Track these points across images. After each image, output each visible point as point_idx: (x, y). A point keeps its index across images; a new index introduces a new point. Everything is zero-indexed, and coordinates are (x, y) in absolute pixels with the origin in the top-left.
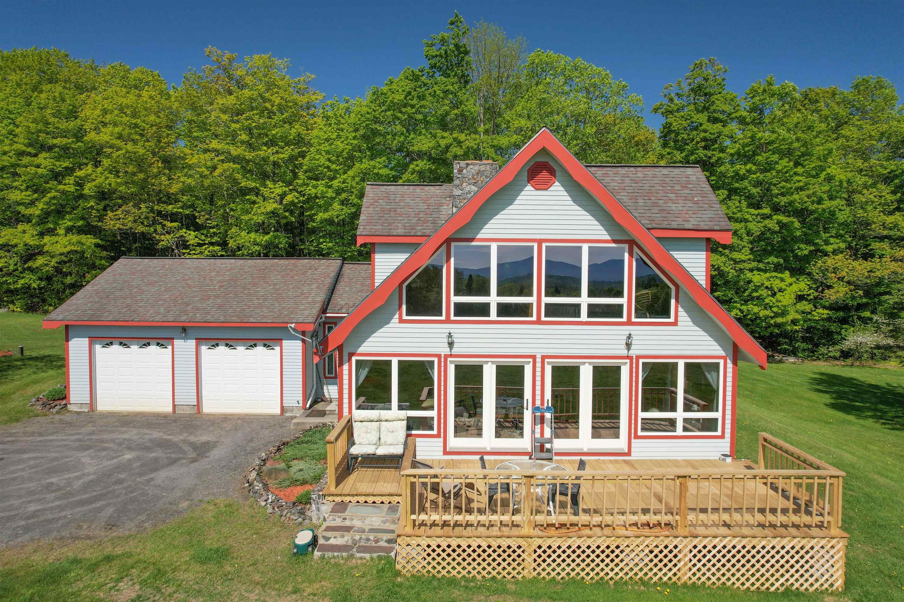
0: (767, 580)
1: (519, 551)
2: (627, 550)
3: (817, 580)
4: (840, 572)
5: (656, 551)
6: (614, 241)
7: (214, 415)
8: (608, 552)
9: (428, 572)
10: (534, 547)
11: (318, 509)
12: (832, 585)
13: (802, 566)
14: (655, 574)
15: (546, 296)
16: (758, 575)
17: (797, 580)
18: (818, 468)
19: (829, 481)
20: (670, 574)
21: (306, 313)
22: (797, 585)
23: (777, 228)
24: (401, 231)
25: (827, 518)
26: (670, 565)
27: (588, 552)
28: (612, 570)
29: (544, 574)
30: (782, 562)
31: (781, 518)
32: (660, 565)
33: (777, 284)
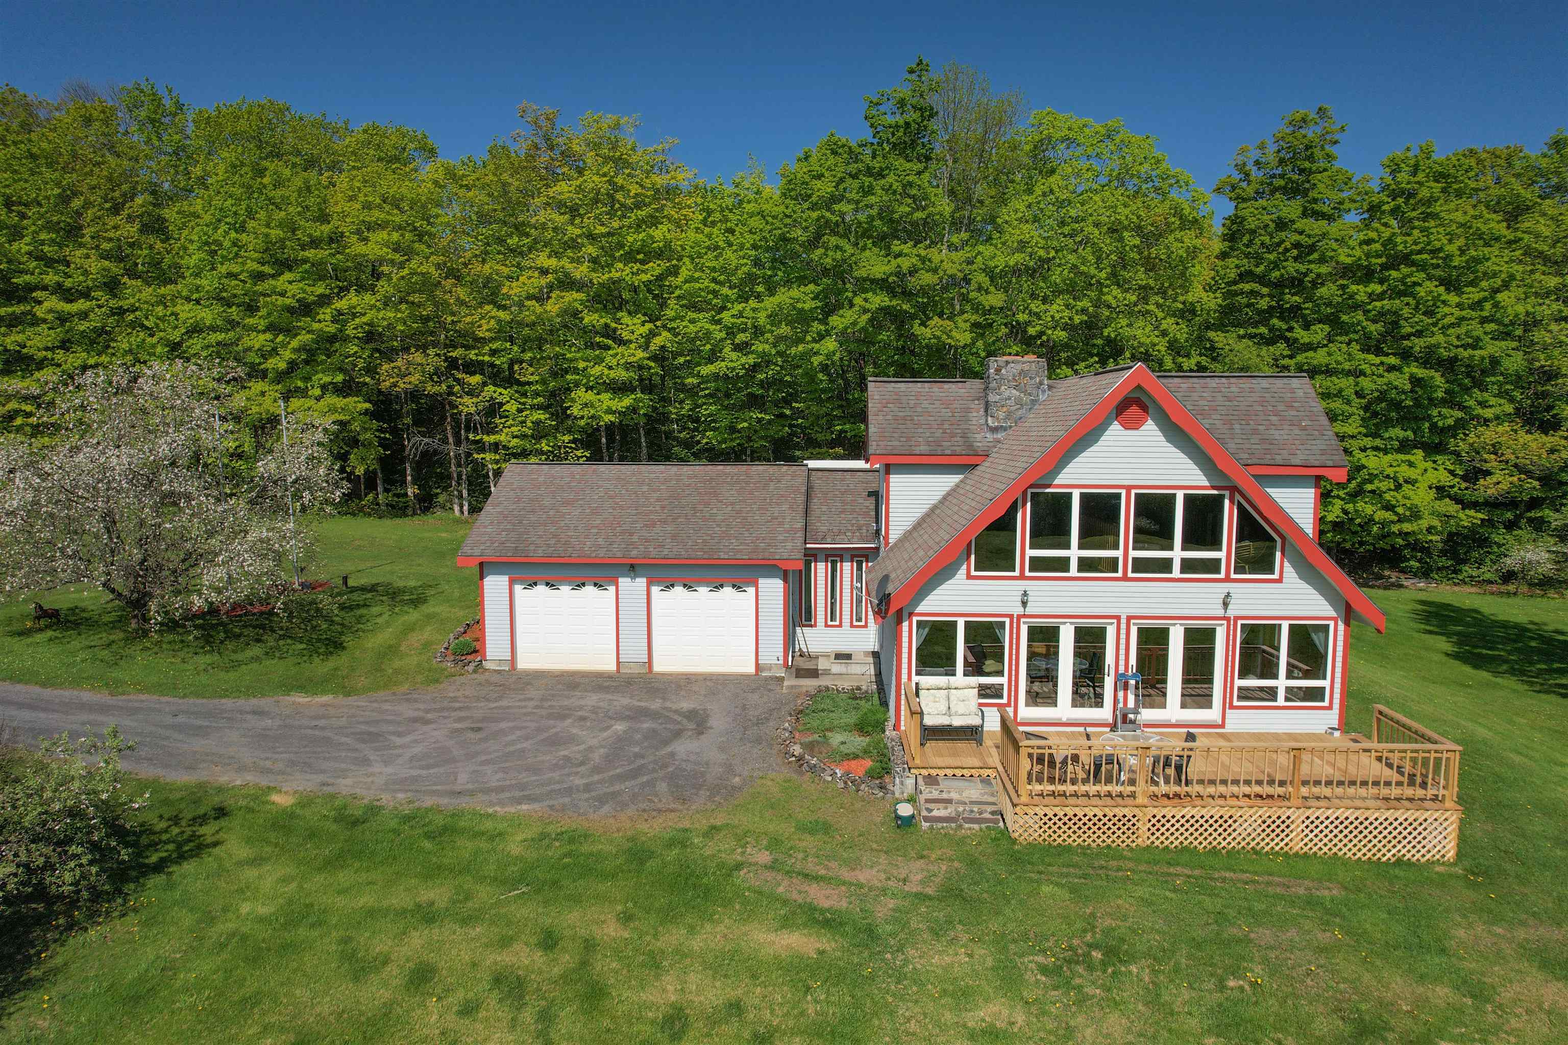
0: (1379, 850)
1: (1134, 820)
2: (1241, 820)
3: (1429, 851)
4: (1452, 844)
5: (1269, 821)
6: (1213, 488)
7: (671, 675)
8: (1221, 821)
9: (1044, 840)
10: (1149, 817)
11: (902, 783)
12: (1443, 856)
13: (1415, 838)
14: (1268, 844)
15: (1134, 549)
16: (1370, 845)
17: (1409, 851)
18: (1436, 743)
19: (1445, 755)
20: (1282, 844)
21: (789, 545)
22: (1408, 856)
23: (1408, 387)
24: (923, 449)
25: (1442, 792)
26: (1282, 835)
27: (1202, 821)
28: (1224, 839)
29: (1157, 843)
30: (1395, 833)
31: (1395, 792)
32: (1273, 835)
33: (1405, 472)
